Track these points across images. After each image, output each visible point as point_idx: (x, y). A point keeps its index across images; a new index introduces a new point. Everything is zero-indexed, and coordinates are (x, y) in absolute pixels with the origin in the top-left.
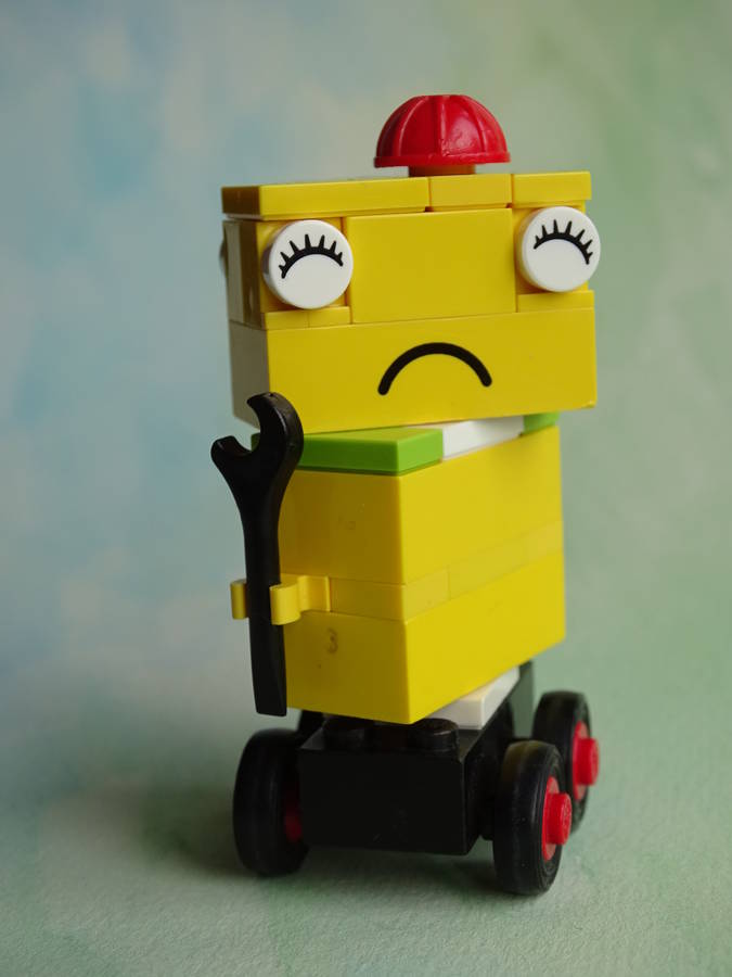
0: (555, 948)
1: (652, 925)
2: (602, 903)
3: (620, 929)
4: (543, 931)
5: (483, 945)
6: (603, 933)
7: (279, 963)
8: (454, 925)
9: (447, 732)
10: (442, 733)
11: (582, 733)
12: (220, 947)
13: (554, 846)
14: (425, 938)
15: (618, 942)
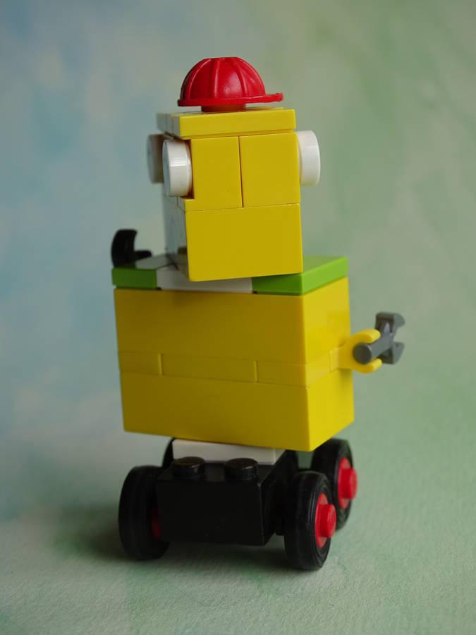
0: (315, 618)
1: (380, 602)
2: (349, 588)
3: (359, 605)
4: (308, 607)
5: (267, 616)
6: (348, 608)
7: (132, 628)
8: (250, 603)
9: (251, 467)
10: (247, 468)
11: (345, 465)
12: (95, 618)
13: (325, 539)
14: (230, 612)
15: (357, 614)
